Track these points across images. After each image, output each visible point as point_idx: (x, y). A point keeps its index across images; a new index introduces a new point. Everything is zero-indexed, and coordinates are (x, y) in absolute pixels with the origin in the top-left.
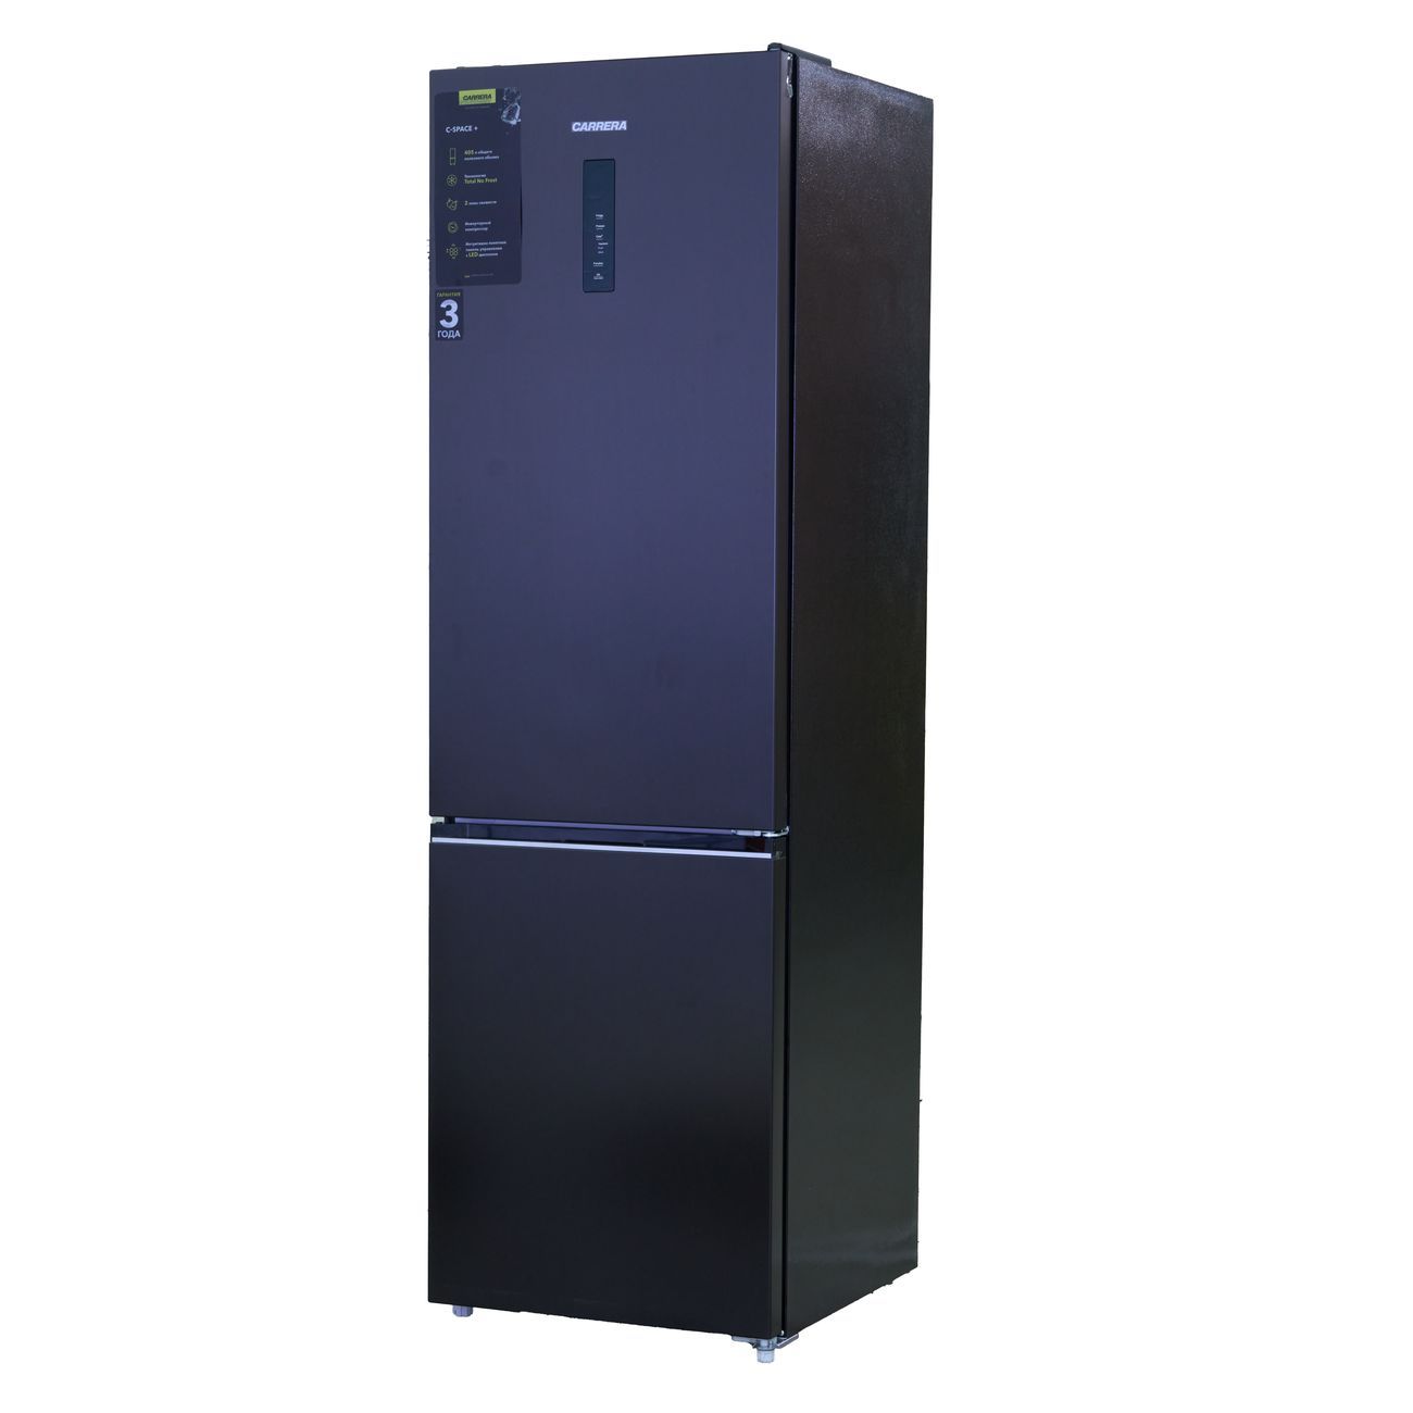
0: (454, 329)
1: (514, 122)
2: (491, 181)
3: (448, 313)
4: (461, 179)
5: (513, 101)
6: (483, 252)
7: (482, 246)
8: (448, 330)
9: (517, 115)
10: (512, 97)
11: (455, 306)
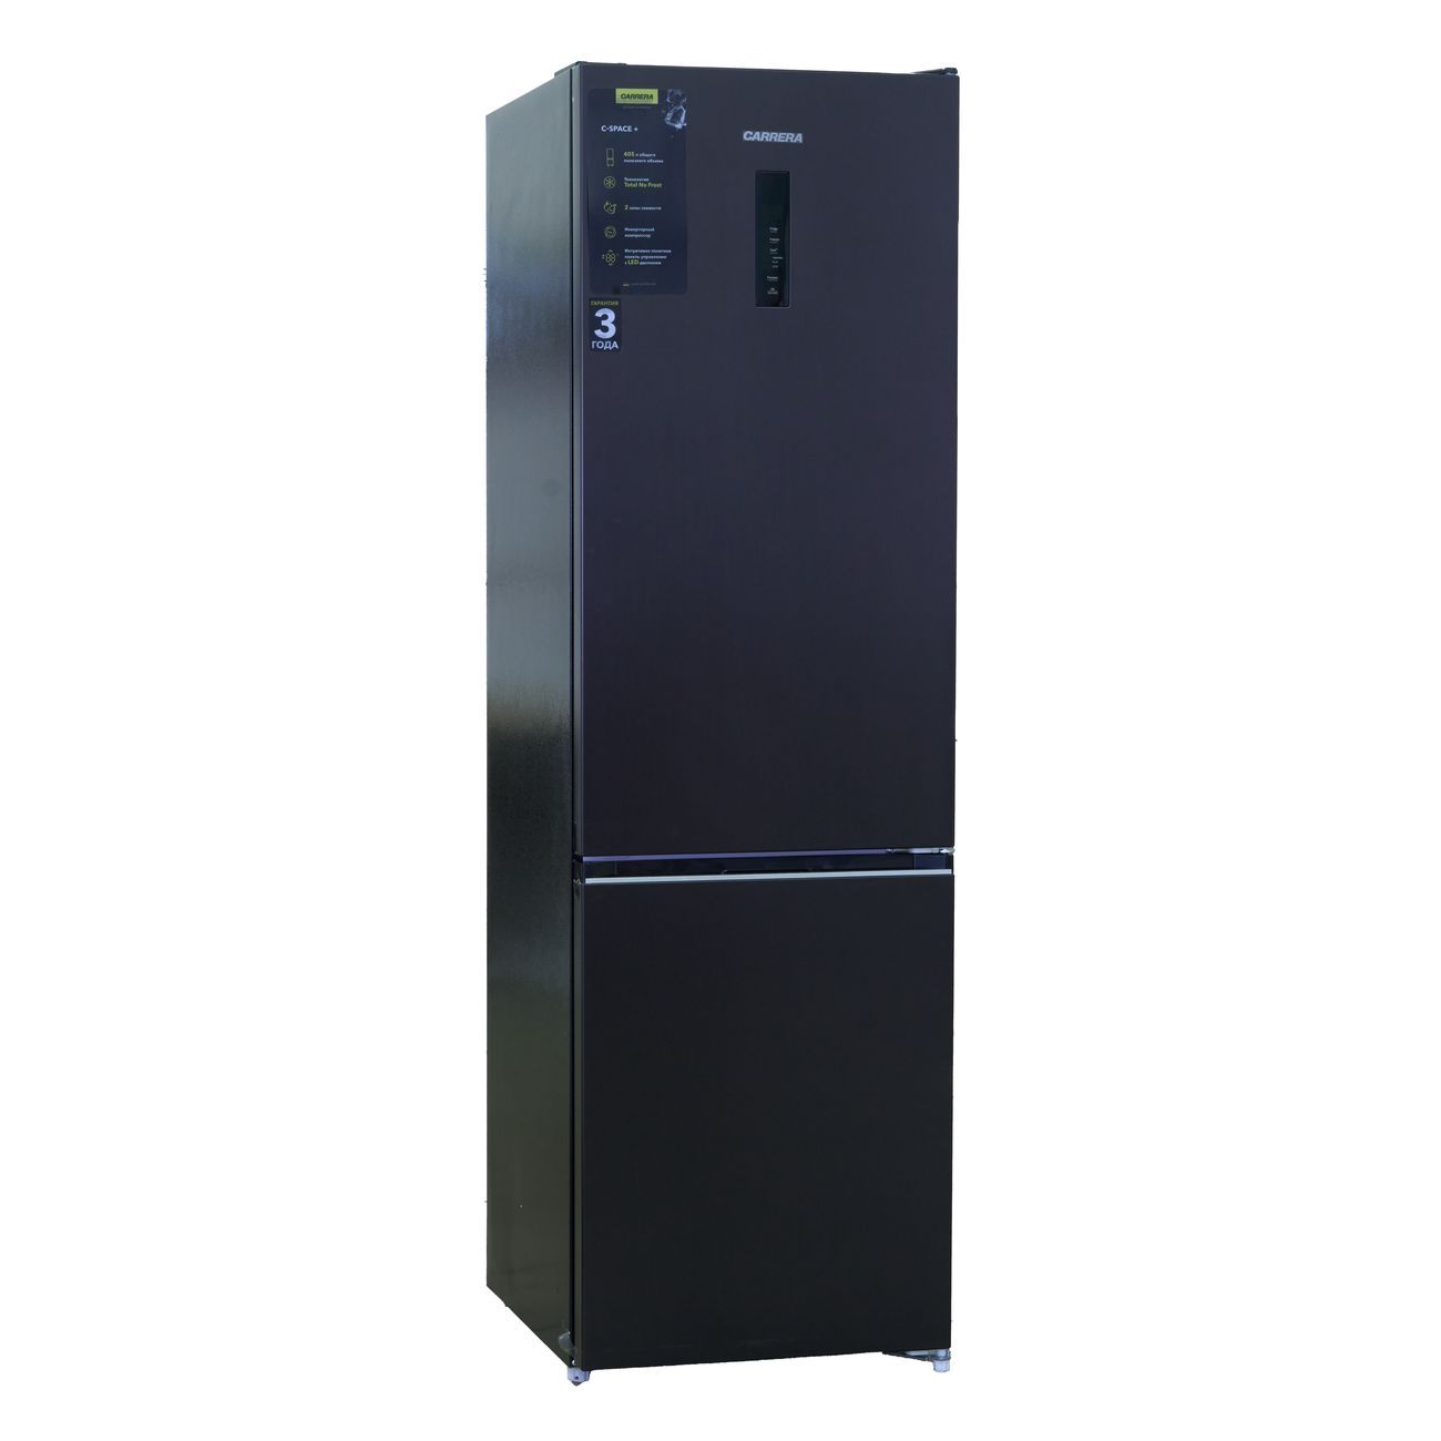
0: (612, 339)
1: (679, 126)
2: (655, 185)
3: (604, 323)
4: (620, 181)
5: (678, 104)
6: (644, 260)
7: (645, 254)
8: (604, 340)
9: (683, 119)
10: (677, 100)
11: (612, 316)
